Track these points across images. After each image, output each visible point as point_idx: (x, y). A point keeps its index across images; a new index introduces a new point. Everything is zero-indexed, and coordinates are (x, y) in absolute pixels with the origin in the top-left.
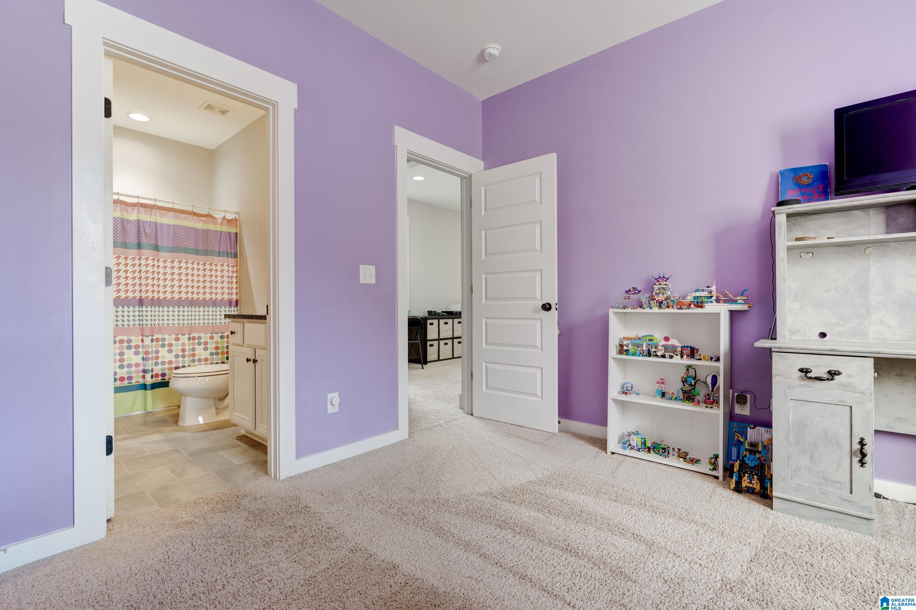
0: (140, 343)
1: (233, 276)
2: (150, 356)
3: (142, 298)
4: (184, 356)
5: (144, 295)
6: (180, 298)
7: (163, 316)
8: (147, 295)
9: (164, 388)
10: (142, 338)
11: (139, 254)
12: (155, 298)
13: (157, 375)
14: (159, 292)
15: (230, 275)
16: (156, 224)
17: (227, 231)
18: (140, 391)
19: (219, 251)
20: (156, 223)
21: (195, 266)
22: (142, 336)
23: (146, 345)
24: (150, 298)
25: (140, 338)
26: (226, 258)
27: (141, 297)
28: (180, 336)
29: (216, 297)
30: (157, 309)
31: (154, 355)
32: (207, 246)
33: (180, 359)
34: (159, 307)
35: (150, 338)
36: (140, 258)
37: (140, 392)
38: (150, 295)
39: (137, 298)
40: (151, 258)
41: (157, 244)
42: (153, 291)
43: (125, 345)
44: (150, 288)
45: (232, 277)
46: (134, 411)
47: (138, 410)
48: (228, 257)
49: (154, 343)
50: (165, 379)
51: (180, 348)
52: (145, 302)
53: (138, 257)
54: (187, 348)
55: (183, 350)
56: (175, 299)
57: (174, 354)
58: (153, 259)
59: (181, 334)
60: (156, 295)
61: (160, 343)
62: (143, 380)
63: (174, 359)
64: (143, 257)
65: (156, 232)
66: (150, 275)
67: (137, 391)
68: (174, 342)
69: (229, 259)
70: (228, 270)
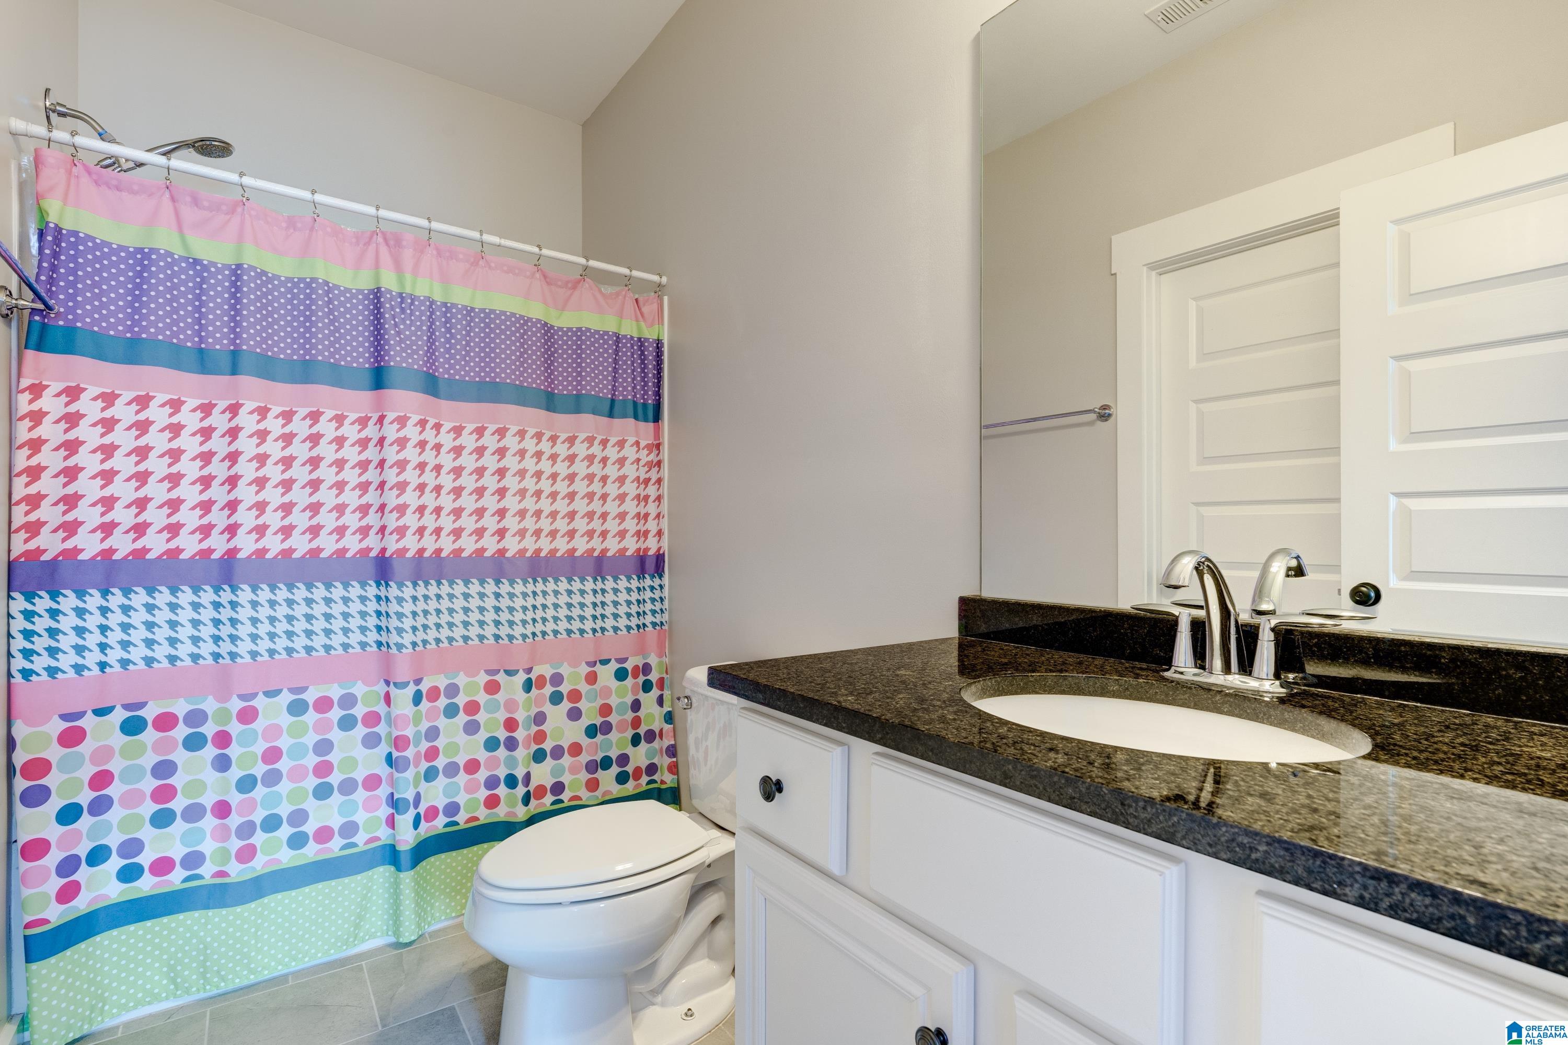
0: (381, 708)
1: (649, 479)
2: (410, 753)
3: (387, 555)
4: (511, 744)
5: (392, 544)
6: (502, 552)
7: (451, 611)
8: (400, 545)
9: (454, 853)
10: (386, 689)
11: (379, 405)
12: (427, 554)
13: (432, 813)
14: (438, 531)
15: (643, 476)
16: (431, 306)
17: (636, 335)
18: (381, 869)
19: (613, 401)
20: (432, 303)
21: (545, 446)
22: (387, 683)
23: (397, 716)
24: (409, 555)
25: (381, 688)
26: (632, 420)
27: (384, 550)
28: (501, 677)
29: (603, 546)
30: (433, 590)
31: (425, 745)
32: (579, 383)
33: (502, 752)
34: (439, 583)
35: (411, 689)
36: (381, 419)
37: (383, 872)
38: (411, 543)
39: (373, 554)
40: (415, 418)
41: (435, 371)
42: (421, 531)
43: (336, 714)
44: (410, 520)
45: (646, 482)
46: (363, 941)
47: (373, 936)
48: (636, 417)
49: (425, 704)
50: (457, 824)
51: (502, 716)
52: (398, 567)
53: (375, 417)
54: (520, 716)
55: (511, 725)
56: (487, 554)
57: (483, 735)
58: (423, 423)
59: (505, 671)
60: (429, 544)
61: (443, 702)
62: (390, 831)
63: (482, 755)
64: (391, 416)
65: (431, 331)
66: (411, 475)
67: (370, 873)
68: (482, 698)
69: (642, 425)
70: (638, 460)
